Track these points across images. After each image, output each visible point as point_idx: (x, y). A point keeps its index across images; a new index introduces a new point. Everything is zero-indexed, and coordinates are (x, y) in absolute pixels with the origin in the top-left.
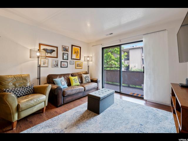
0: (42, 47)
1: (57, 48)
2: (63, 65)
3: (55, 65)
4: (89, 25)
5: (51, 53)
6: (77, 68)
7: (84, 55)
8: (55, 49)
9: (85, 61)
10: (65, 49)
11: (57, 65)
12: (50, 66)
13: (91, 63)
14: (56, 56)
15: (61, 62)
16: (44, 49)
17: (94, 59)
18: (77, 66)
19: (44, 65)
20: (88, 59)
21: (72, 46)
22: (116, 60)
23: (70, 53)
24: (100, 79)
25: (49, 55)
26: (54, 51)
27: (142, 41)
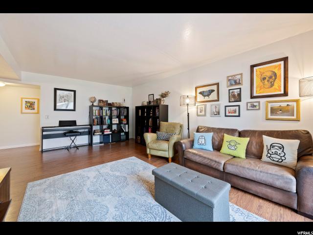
0: (199, 90)
1: (218, 84)
2: (229, 113)
3: (215, 113)
5: (208, 95)
6: (272, 117)
8: (214, 88)
11: (219, 113)
12: (208, 114)
14: (216, 99)
15: (226, 106)
16: (200, 93)
19: (201, 114)
25: (207, 98)
26: (213, 91)
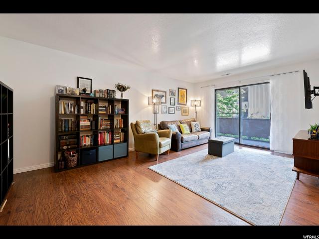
0: (155, 93)
1: (166, 93)
2: (171, 111)
3: (164, 112)
4: (196, 61)
6: (183, 114)
7: (190, 98)
8: (164, 94)
9: (191, 106)
10: (172, 93)
11: (166, 112)
12: (160, 112)
13: (198, 108)
14: (165, 102)
15: (169, 108)
16: (156, 95)
17: (203, 104)
18: (184, 113)
20: (196, 103)
21: (179, 88)
22: (225, 101)
23: (176, 97)
24: (212, 128)
26: (163, 96)
27: (269, 82)
